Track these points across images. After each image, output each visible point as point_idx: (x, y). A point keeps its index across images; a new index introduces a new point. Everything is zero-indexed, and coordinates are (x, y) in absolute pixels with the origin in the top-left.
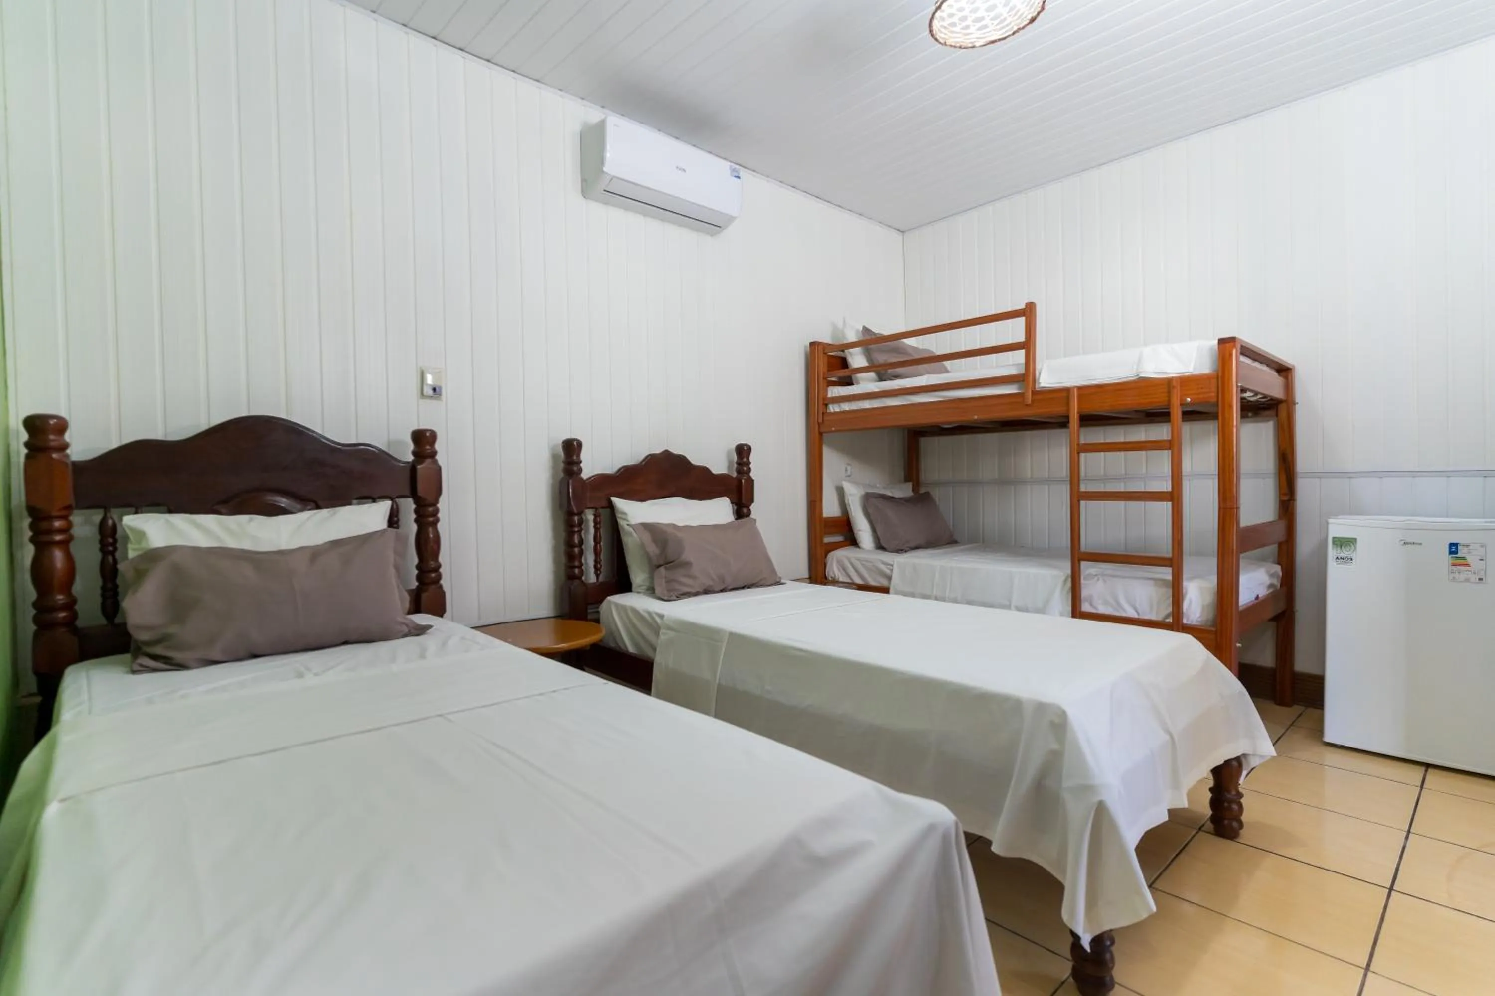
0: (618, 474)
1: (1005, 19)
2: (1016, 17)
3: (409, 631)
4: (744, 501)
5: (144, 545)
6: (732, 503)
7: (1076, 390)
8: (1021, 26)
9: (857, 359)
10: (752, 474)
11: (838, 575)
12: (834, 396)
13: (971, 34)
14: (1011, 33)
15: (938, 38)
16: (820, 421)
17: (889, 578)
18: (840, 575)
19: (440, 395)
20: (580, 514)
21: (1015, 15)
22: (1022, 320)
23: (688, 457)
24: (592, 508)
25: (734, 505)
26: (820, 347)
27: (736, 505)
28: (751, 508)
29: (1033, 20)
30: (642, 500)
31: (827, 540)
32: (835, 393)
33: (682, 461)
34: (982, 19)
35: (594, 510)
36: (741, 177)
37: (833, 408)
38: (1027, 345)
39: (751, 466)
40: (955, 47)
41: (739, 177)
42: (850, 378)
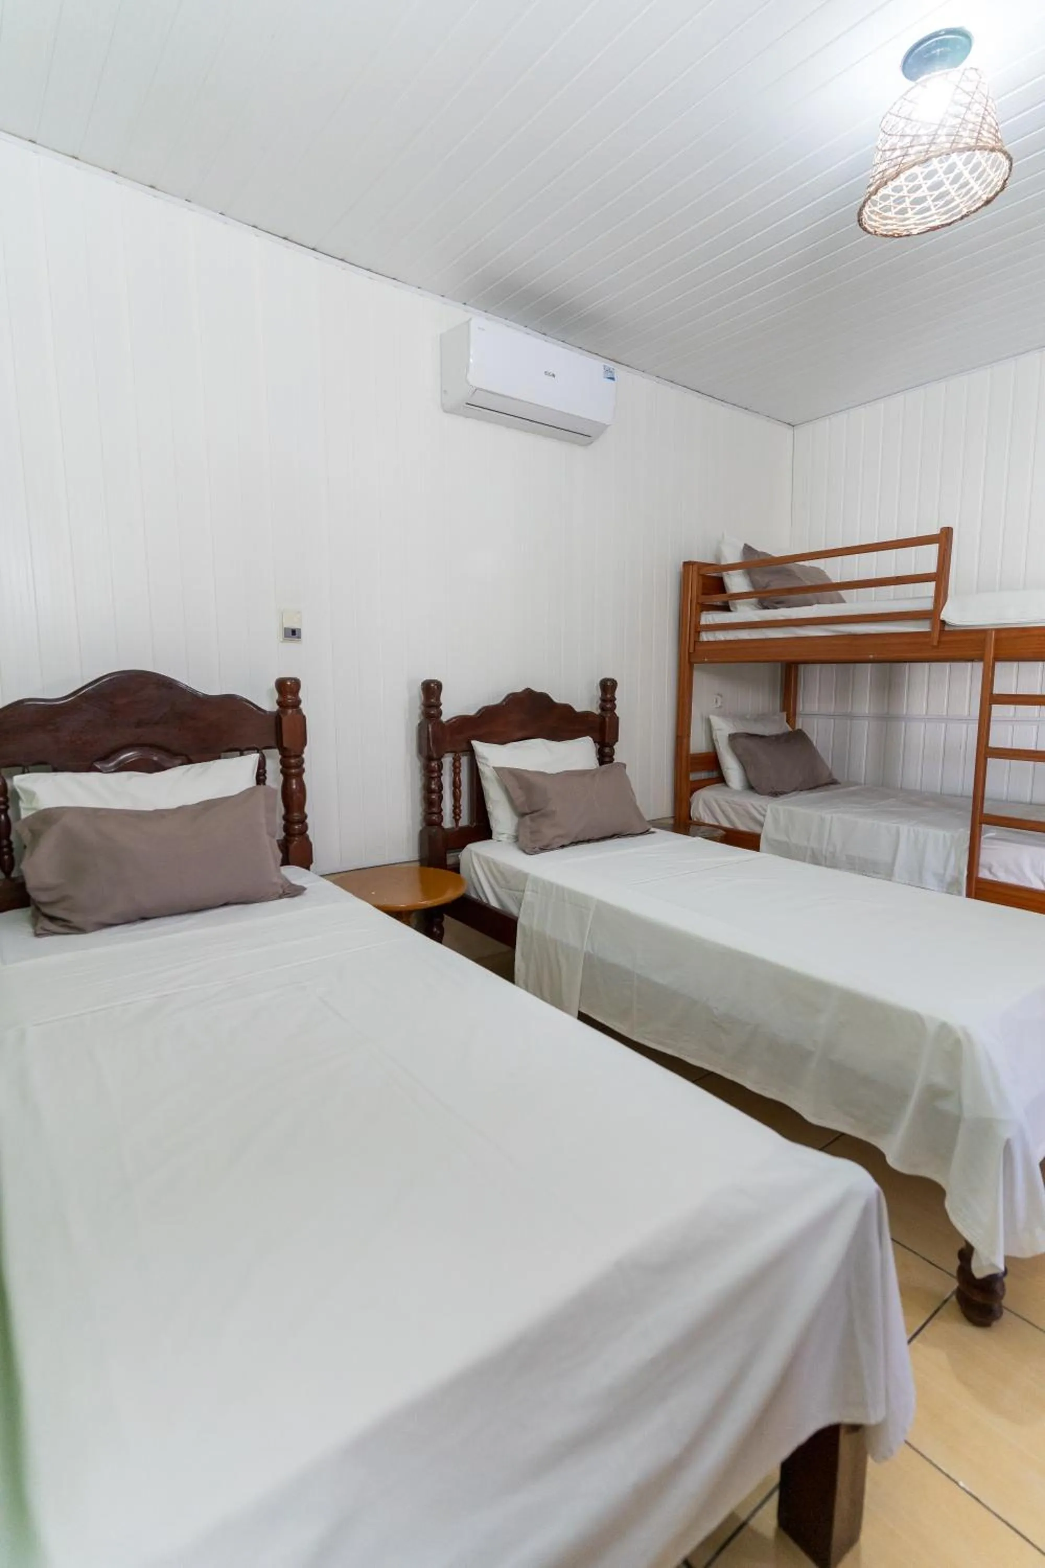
0: (478, 715)
1: (953, 200)
2: (966, 199)
3: (284, 892)
4: (607, 740)
5: (34, 805)
6: (595, 742)
7: (993, 633)
8: (973, 209)
9: (737, 583)
10: (616, 711)
11: (704, 816)
12: (708, 623)
13: (908, 219)
14: (959, 216)
15: (866, 226)
16: (691, 651)
17: (762, 825)
18: (706, 816)
19: (299, 637)
20: (439, 759)
21: (966, 194)
22: (934, 548)
23: (550, 695)
24: (451, 752)
25: (597, 744)
26: (695, 568)
27: (599, 743)
28: (615, 747)
29: (988, 202)
30: (503, 742)
31: (693, 777)
32: (709, 621)
33: (543, 699)
34: (924, 199)
35: (454, 753)
36: (616, 379)
37: (705, 637)
38: (940, 577)
39: (616, 702)
40: (886, 236)
41: (613, 379)
42: (727, 603)
